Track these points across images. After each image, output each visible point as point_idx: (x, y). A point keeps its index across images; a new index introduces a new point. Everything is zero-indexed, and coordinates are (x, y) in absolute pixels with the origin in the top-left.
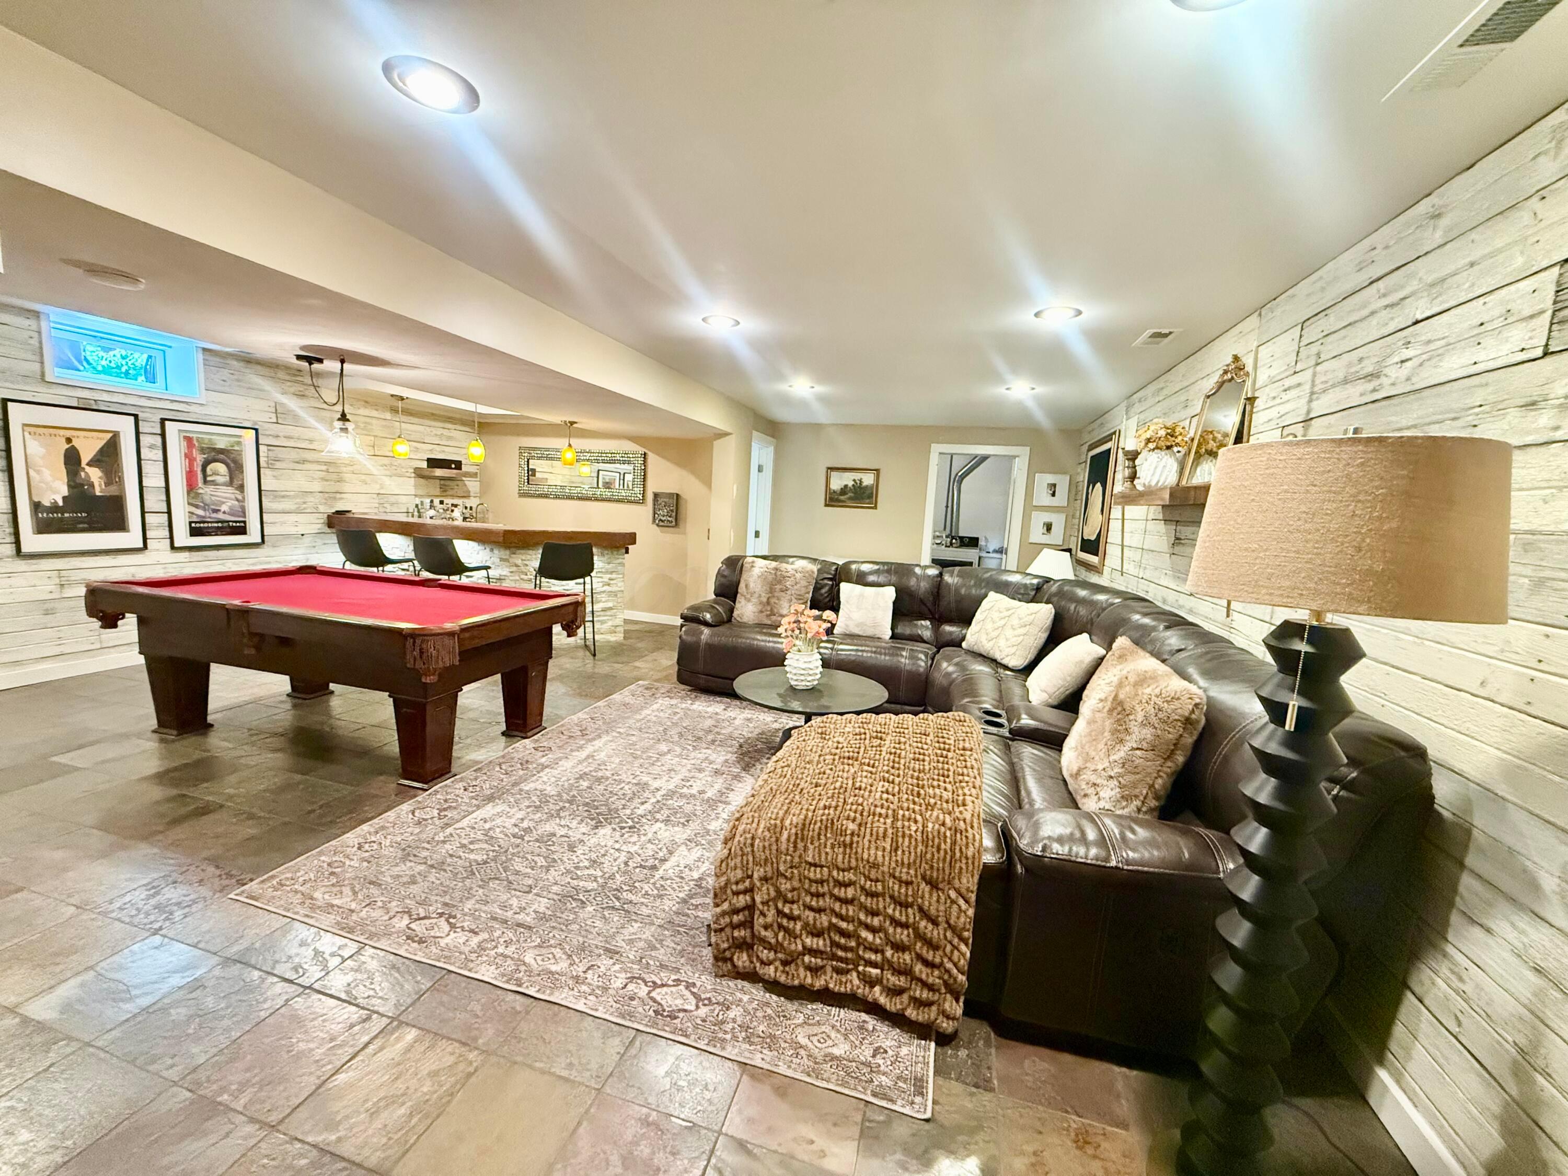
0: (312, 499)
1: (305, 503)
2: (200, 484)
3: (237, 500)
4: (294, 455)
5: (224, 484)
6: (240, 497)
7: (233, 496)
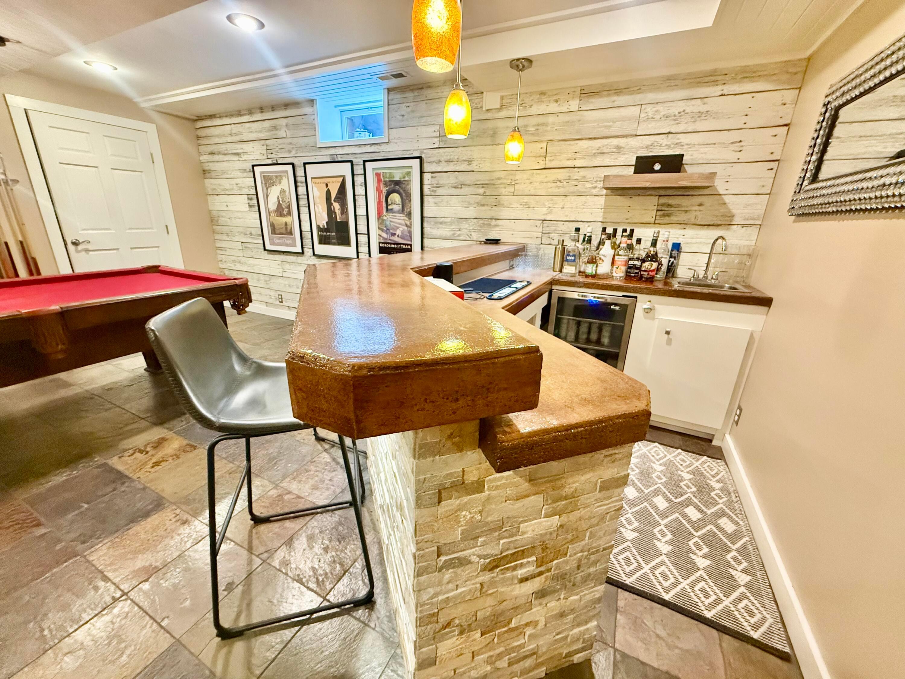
0: (467, 226)
1: (460, 230)
2: (385, 213)
3: (407, 225)
4: (451, 179)
5: (398, 212)
6: (408, 223)
7: (403, 222)
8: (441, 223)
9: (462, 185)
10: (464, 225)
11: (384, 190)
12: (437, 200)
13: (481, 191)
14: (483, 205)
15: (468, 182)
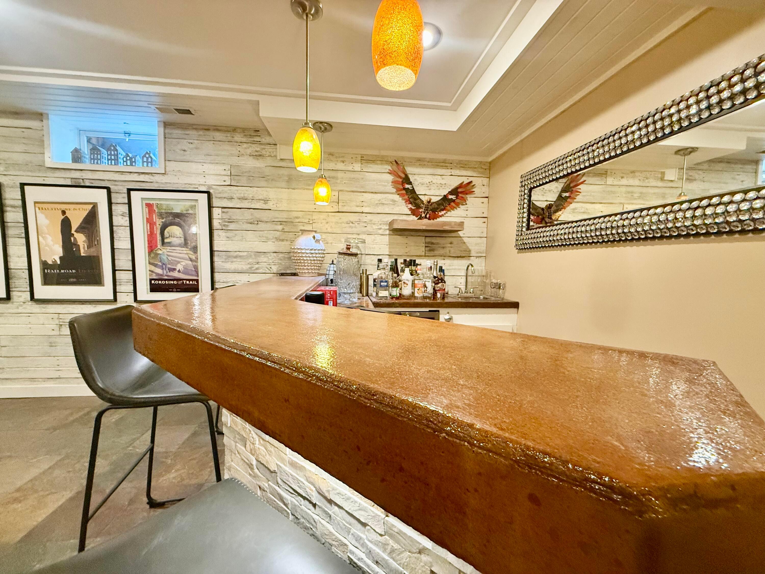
0: (265, 259)
1: (258, 263)
2: (159, 245)
3: (191, 260)
4: (247, 215)
5: (180, 246)
6: (193, 257)
7: (186, 256)
8: (236, 257)
9: (259, 221)
10: (263, 259)
11: (159, 222)
12: (230, 234)
13: (280, 227)
14: (283, 240)
15: (265, 219)
